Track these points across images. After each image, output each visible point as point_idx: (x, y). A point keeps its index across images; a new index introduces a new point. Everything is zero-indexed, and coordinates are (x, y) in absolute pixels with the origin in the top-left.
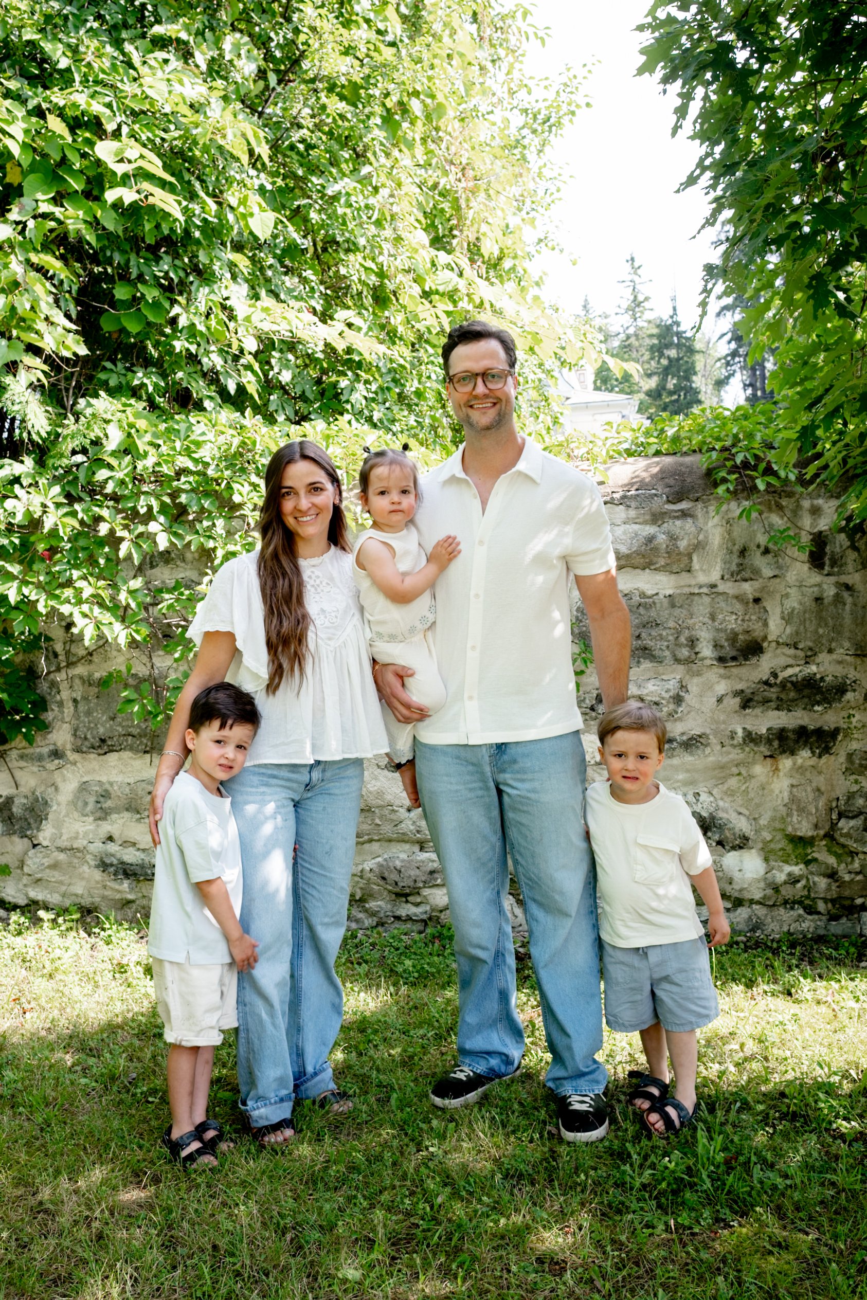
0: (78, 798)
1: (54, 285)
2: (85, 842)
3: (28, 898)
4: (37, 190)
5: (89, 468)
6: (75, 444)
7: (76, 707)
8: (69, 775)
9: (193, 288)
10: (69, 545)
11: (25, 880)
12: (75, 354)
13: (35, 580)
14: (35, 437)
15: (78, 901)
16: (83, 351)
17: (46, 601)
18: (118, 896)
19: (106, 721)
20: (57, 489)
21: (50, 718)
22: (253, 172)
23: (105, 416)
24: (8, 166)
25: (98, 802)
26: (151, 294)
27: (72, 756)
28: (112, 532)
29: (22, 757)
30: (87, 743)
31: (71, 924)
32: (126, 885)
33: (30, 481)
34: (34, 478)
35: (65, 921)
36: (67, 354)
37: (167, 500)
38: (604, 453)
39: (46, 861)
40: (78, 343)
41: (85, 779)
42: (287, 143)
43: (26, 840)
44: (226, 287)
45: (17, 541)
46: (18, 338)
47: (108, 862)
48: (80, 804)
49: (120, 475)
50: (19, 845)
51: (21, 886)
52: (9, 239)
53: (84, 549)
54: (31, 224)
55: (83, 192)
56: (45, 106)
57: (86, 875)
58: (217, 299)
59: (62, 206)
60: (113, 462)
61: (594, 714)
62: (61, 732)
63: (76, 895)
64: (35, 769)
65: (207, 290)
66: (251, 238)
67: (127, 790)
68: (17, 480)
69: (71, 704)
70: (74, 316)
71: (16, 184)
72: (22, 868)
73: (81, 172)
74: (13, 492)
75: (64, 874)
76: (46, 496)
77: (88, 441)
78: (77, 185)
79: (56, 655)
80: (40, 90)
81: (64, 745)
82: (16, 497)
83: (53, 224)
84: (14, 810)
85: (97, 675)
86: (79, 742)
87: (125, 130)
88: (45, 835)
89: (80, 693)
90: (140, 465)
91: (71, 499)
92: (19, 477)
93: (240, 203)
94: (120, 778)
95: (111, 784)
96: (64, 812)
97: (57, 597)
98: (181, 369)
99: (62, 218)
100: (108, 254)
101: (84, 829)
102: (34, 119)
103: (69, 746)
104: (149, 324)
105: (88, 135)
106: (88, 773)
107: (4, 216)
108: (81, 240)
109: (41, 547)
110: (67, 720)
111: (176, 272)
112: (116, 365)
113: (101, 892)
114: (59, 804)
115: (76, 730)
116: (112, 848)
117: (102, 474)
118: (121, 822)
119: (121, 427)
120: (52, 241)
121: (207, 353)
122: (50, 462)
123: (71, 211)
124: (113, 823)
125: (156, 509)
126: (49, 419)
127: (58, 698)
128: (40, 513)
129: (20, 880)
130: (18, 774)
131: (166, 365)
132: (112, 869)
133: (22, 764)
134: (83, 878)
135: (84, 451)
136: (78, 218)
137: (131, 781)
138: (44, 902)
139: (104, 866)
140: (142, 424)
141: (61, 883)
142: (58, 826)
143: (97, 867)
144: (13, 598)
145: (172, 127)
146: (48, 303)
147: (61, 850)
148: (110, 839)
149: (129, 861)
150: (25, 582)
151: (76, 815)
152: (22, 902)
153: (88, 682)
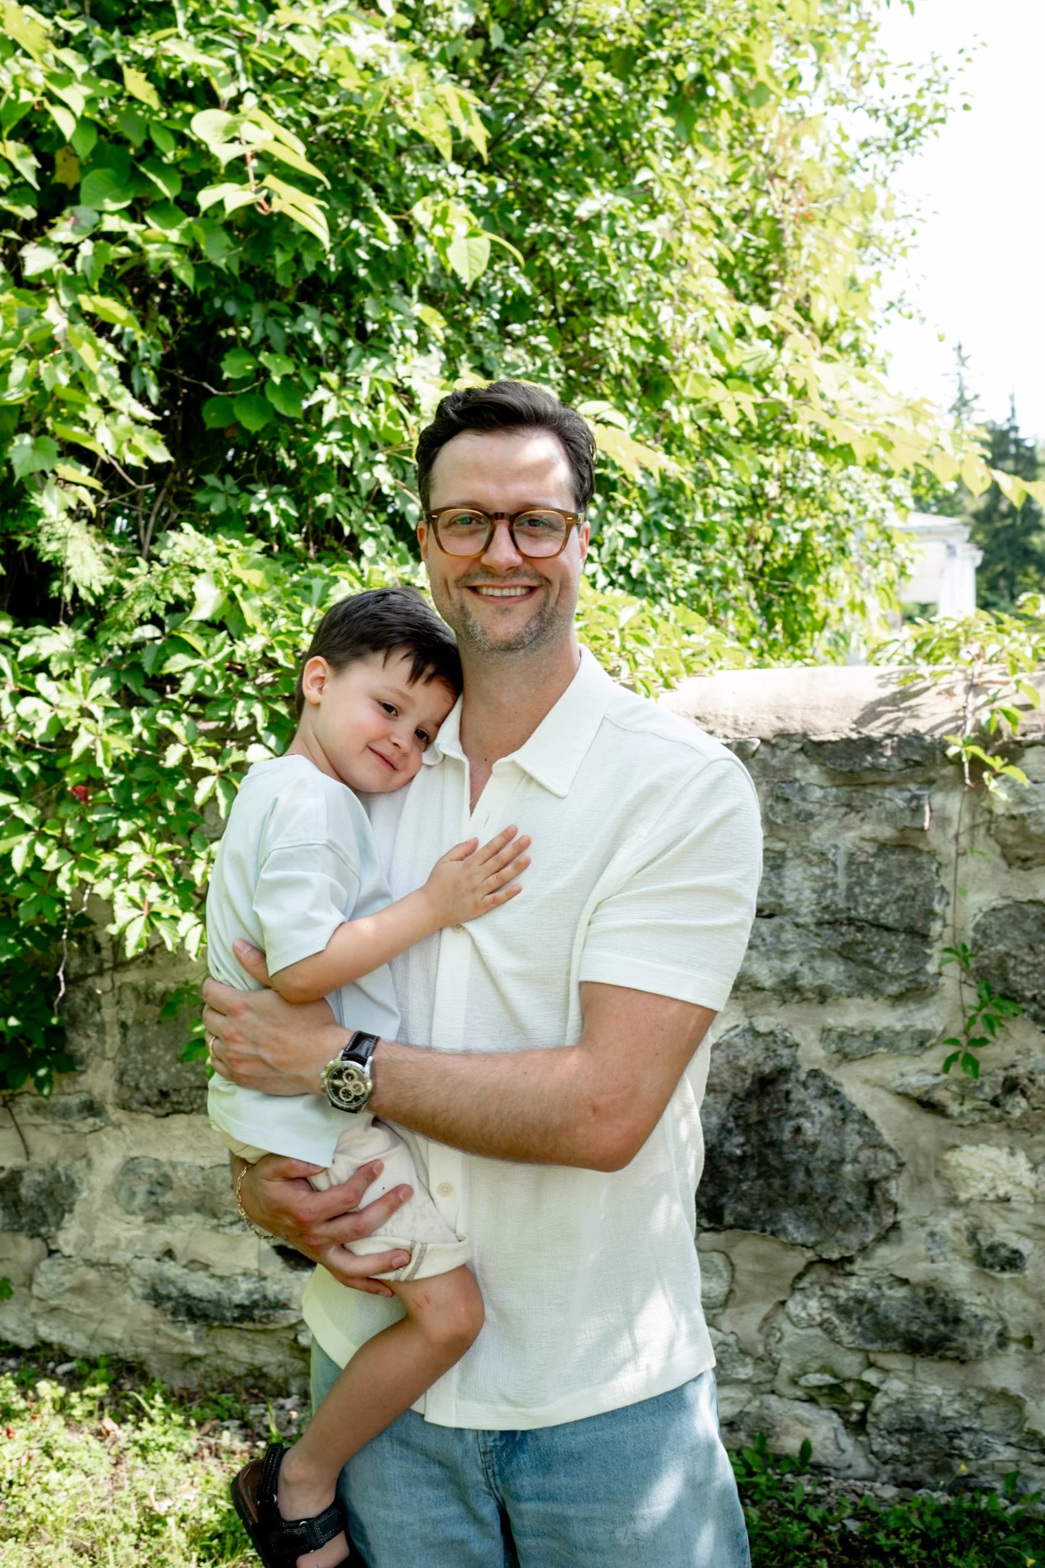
0: (121, 1184)
1: (120, 350)
2: (129, 1256)
3: (36, 1336)
4: (103, 195)
5: (162, 648)
6: (141, 607)
7: (124, 1036)
8: (110, 1144)
9: (350, 361)
10: (121, 777)
11: (34, 1306)
12: (147, 460)
13: (57, 833)
14: (83, 593)
15: (112, 1348)
16: (161, 455)
17: (72, 869)
18: (177, 1349)
19: (170, 1063)
20: (104, 684)
21: (84, 1050)
22: (456, 169)
23: (192, 564)
24: (59, 157)
25: (151, 1193)
26: (279, 368)
27: (115, 1115)
28: (187, 759)
29: (37, 1108)
30: (139, 1096)
31: (89, 1405)
32: (190, 1333)
33: (66, 666)
34: (71, 661)
35: (82, 1397)
36: (133, 460)
37: (282, 709)
38: (1029, 652)
39: (69, 1281)
40: (154, 441)
41: (133, 1154)
42: (517, 136)
43: (38, 1242)
44: (405, 361)
45: (35, 768)
46: (53, 435)
47: (164, 1292)
48: (123, 1193)
49: (208, 665)
50: (27, 1249)
51: (26, 1315)
52: (50, 271)
53: (142, 784)
54: (87, 248)
55: (177, 200)
56: (120, 59)
57: (128, 1310)
58: (387, 376)
59: (143, 222)
60: (198, 643)
61: (997, 1112)
62: (100, 1074)
63: (112, 1340)
64: (57, 1129)
65: (375, 362)
66: (452, 284)
67: (199, 1179)
68: (43, 667)
69: (115, 1032)
70: (154, 401)
71: (71, 186)
72: (29, 1287)
73: (176, 165)
74: (32, 683)
75: (95, 1304)
76: (85, 694)
77: (162, 605)
78: (166, 189)
79: (98, 948)
80: (116, 34)
81: (103, 1095)
82: (37, 694)
83: (125, 251)
84: (23, 1191)
85: (160, 986)
86: (127, 1094)
87: (250, 101)
88: (68, 1237)
89: (131, 1014)
90: (240, 649)
91: (127, 699)
92: (47, 662)
93: (436, 221)
94: (187, 1158)
95: (174, 1166)
96: (98, 1202)
97: (91, 865)
98: (327, 488)
99: (139, 241)
100: (217, 303)
101: (128, 1234)
102: (105, 83)
103: (110, 1098)
104: (278, 416)
105: (189, 108)
106: (139, 1143)
107: (43, 234)
108: (168, 276)
109: (71, 780)
110: (110, 1055)
111: (323, 333)
112: (223, 482)
113: (151, 1338)
114: (91, 1189)
115: (122, 1074)
116: (172, 1269)
117: (177, 663)
118: (187, 1228)
119: (218, 582)
120: (122, 280)
121: (371, 464)
122: (102, 637)
123: (156, 228)
124: (175, 1228)
125: (261, 724)
126: (109, 565)
127: (98, 1017)
128: (73, 723)
129: (26, 1304)
130: (31, 1135)
131: (303, 482)
132: (169, 1305)
133: (38, 1119)
134: (123, 1314)
135: (156, 621)
136: (165, 241)
137: (206, 1163)
138: (60, 1345)
139: (156, 1297)
140: (254, 578)
141: (89, 1317)
142: (89, 1224)
143: (146, 1298)
144: (19, 862)
145: (332, 100)
146: (108, 377)
147: (91, 1264)
148: (169, 1254)
149: (198, 1294)
150: (42, 837)
151: (116, 1210)
152: (26, 1342)
153: (145, 996)
